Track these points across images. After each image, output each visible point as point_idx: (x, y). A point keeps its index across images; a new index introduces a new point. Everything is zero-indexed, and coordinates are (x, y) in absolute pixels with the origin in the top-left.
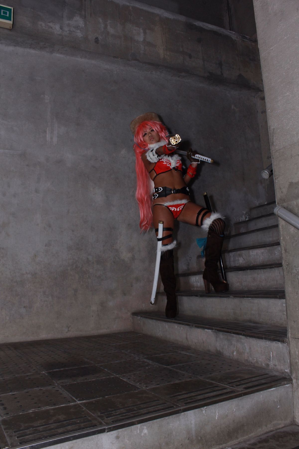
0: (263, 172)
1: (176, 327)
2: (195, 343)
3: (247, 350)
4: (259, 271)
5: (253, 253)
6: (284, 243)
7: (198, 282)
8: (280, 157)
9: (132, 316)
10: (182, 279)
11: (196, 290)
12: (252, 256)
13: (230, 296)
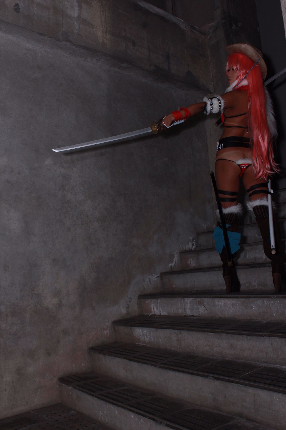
1: (132, 416)
4: (240, 337)
5: (219, 303)
9: (58, 382)
10: (123, 330)
11: (142, 345)
12: (218, 306)
13: (209, 376)
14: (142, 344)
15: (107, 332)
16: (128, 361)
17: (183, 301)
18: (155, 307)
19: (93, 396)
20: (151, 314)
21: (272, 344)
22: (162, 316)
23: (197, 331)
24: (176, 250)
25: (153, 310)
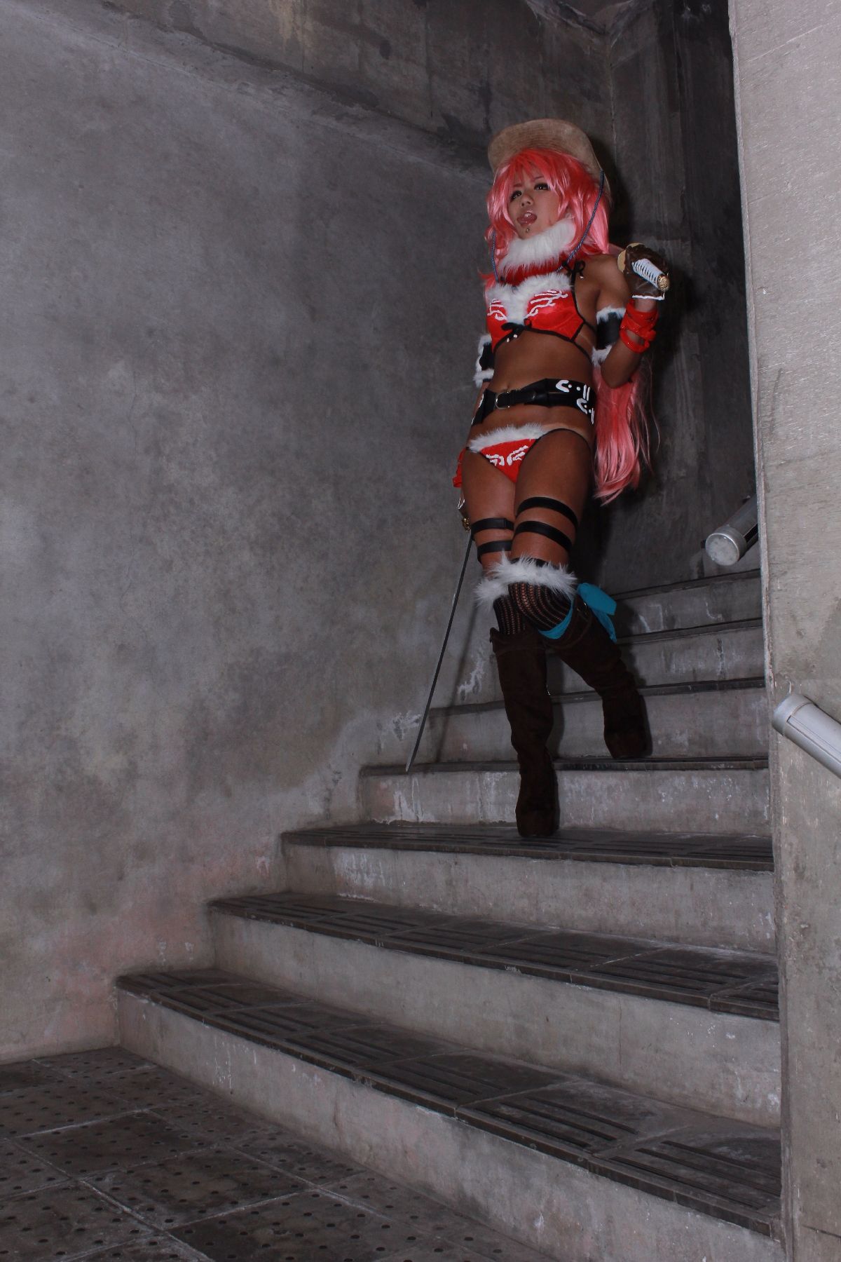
0: (717, 540)
1: (294, 1070)
2: (371, 1148)
3: (597, 1224)
5: (573, 786)
6: (795, 841)
7: (368, 873)
8: (800, 488)
9: (115, 988)
10: (308, 855)
11: (356, 899)
12: (570, 794)
13: (507, 965)
14: (355, 896)
15: (263, 862)
16: (306, 932)
17: (477, 782)
18: (403, 799)
19: (199, 1018)
20: (392, 819)
21: (692, 888)
22: (422, 823)
23: (500, 854)
24: (480, 649)
25: (397, 807)
